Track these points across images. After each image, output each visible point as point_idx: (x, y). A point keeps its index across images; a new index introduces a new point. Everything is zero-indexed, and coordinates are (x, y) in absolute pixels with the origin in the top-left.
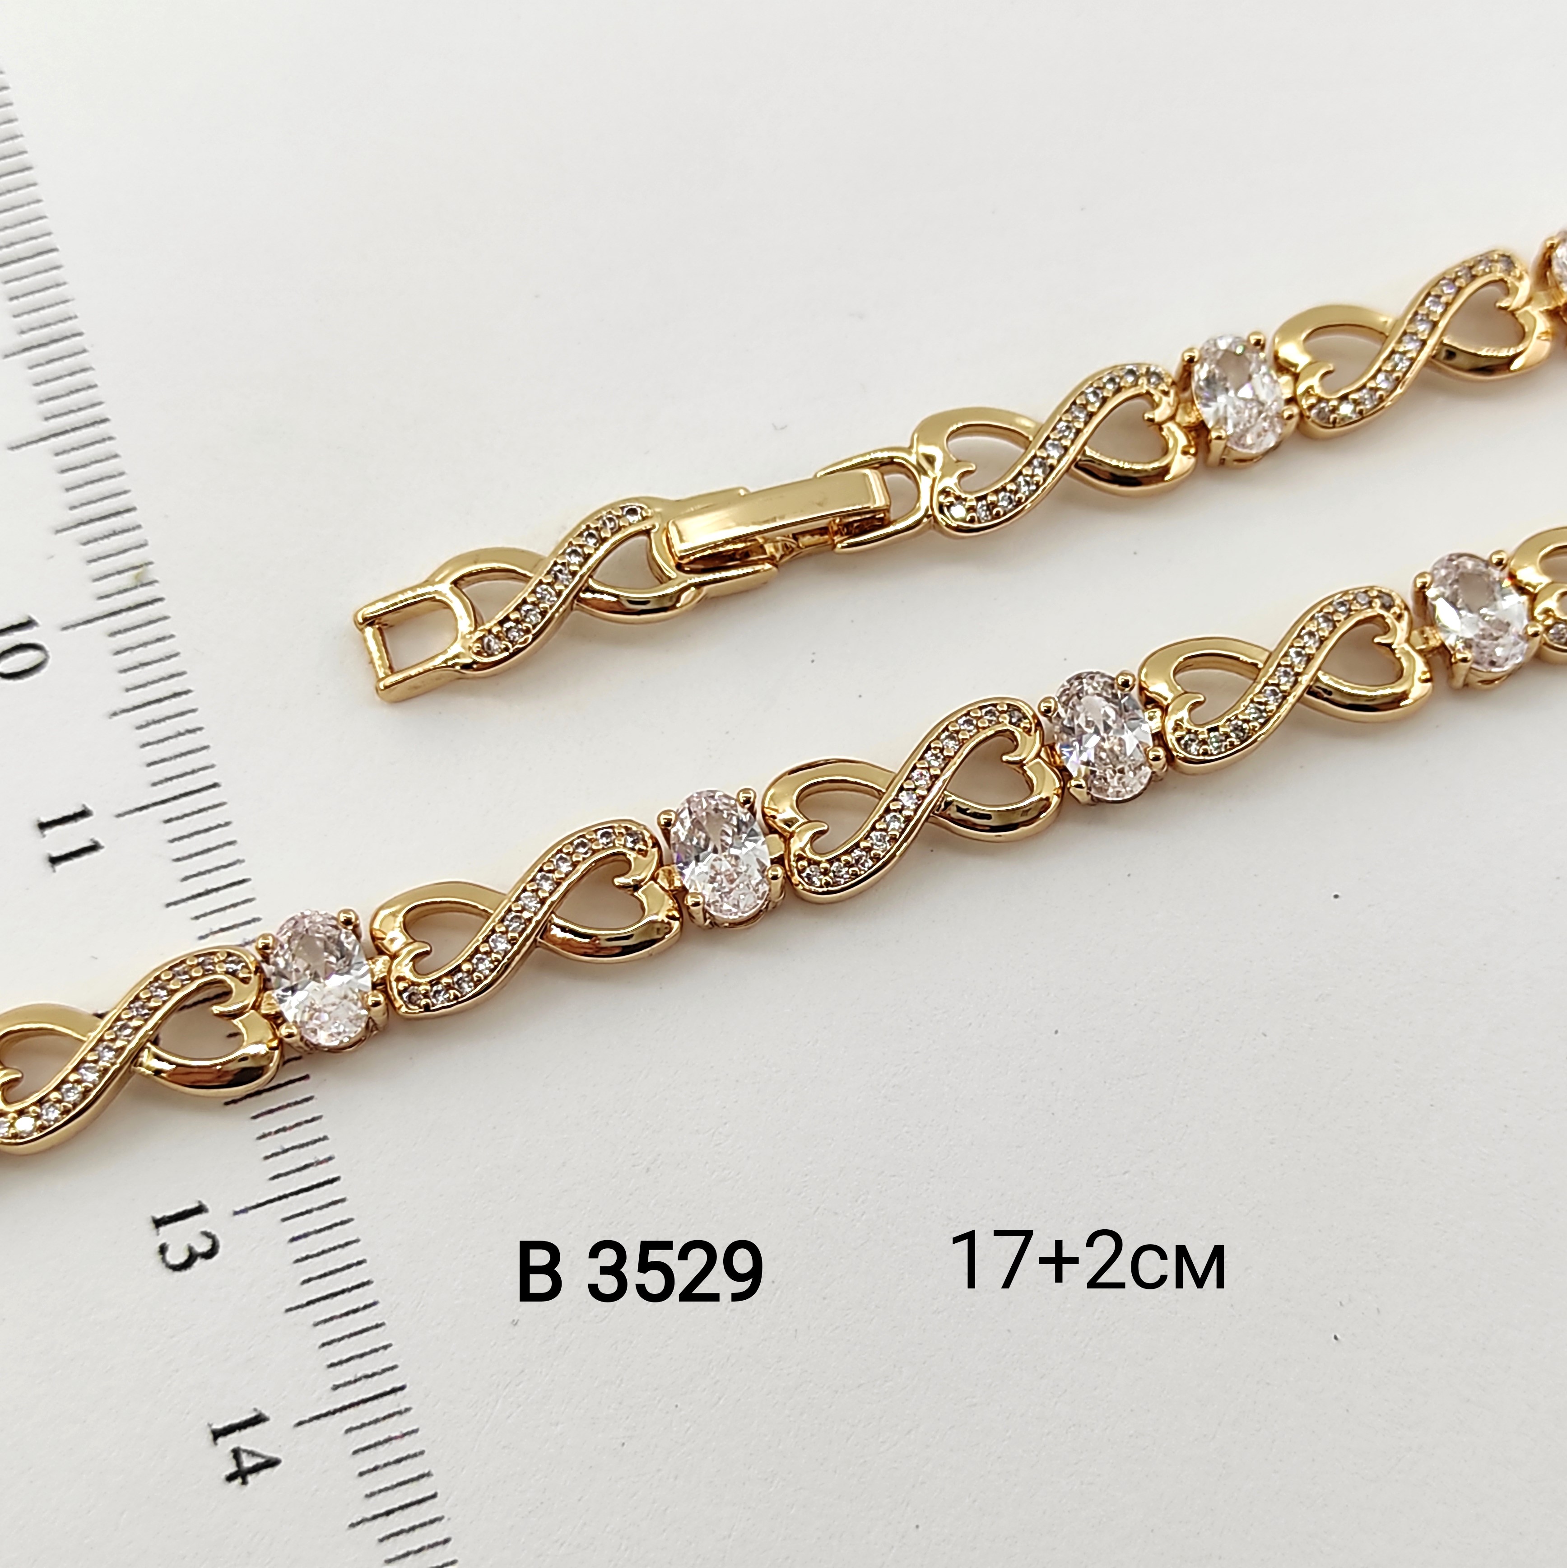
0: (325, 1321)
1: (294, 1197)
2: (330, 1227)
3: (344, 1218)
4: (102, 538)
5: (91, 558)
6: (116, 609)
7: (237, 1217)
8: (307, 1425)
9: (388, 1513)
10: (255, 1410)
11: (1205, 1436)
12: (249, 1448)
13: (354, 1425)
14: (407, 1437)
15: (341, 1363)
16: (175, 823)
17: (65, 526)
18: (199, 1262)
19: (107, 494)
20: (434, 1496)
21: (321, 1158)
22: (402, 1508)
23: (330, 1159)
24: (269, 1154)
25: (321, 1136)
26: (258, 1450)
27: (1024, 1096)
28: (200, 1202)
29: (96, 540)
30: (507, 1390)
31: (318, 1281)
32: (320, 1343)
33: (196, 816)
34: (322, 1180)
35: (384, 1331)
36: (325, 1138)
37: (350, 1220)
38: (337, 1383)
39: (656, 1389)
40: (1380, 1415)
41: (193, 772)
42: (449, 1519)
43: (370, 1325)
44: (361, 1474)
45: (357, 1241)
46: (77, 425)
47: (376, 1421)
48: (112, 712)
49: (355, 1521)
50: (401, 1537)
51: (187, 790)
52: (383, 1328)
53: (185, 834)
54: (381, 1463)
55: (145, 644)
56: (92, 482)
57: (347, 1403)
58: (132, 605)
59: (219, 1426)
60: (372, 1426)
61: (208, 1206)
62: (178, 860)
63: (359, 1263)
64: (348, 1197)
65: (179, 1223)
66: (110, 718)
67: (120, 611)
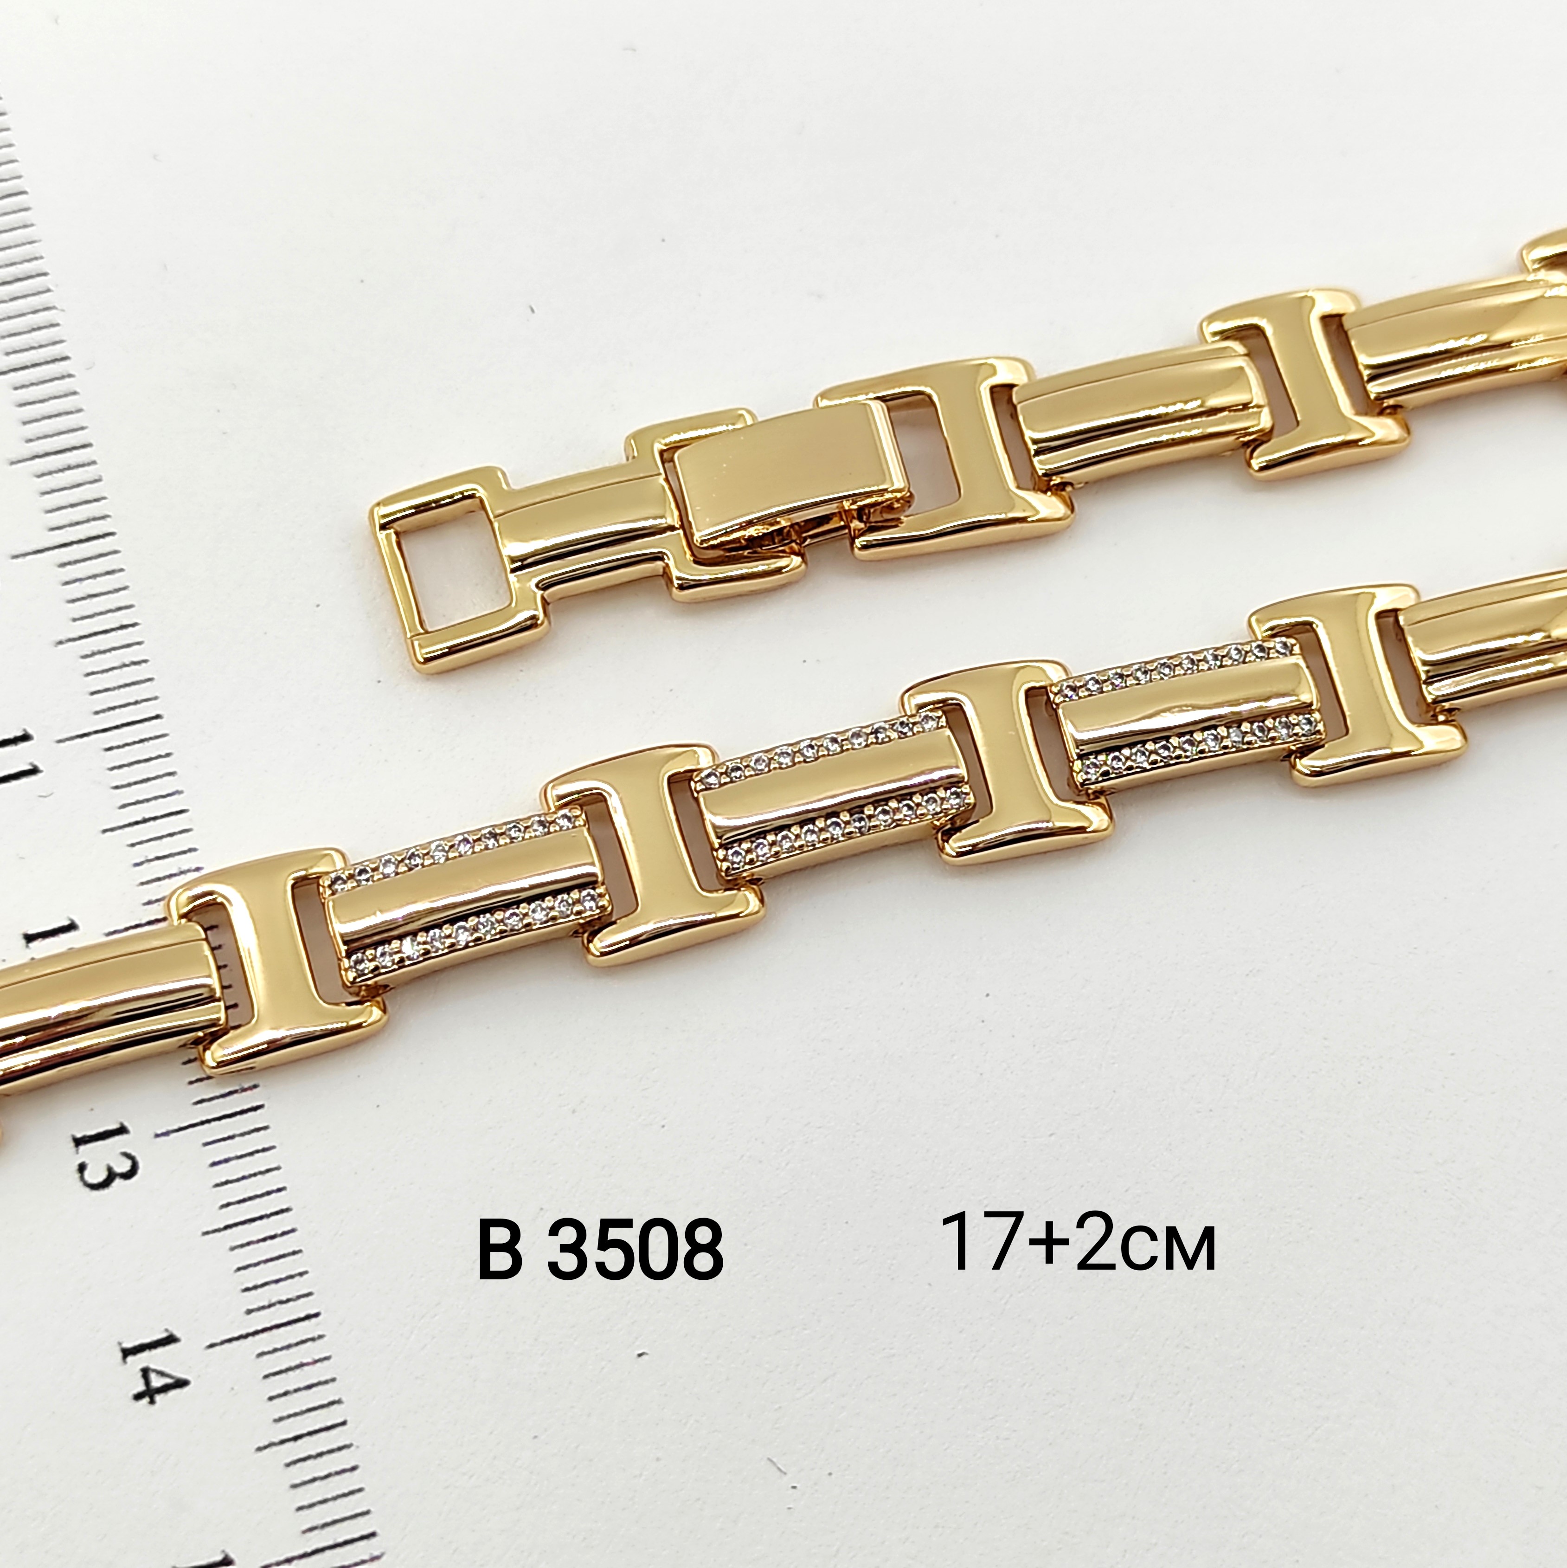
0: (242, 1246)
4: (56, 472)
5: (43, 491)
6: (66, 541)
7: (158, 1139)
8: (217, 1349)
13: (266, 1350)
15: (255, 1287)
17: (20, 458)
19: (64, 429)
20: (344, 1423)
27: (953, 1057)
28: (121, 1123)
29: (50, 473)
32: (235, 1267)
38: (251, 1307)
43: (286, 1252)
44: (271, 1399)
46: (38, 362)
48: (58, 640)
50: (309, 1462)
51: (130, 720)
52: (299, 1255)
54: (291, 1388)
55: (94, 576)
56: (50, 417)
57: (260, 1328)
58: (82, 537)
59: (128, 1345)
60: (284, 1352)
62: (117, 787)
65: (100, 1143)
66: (56, 646)
67: (72, 543)
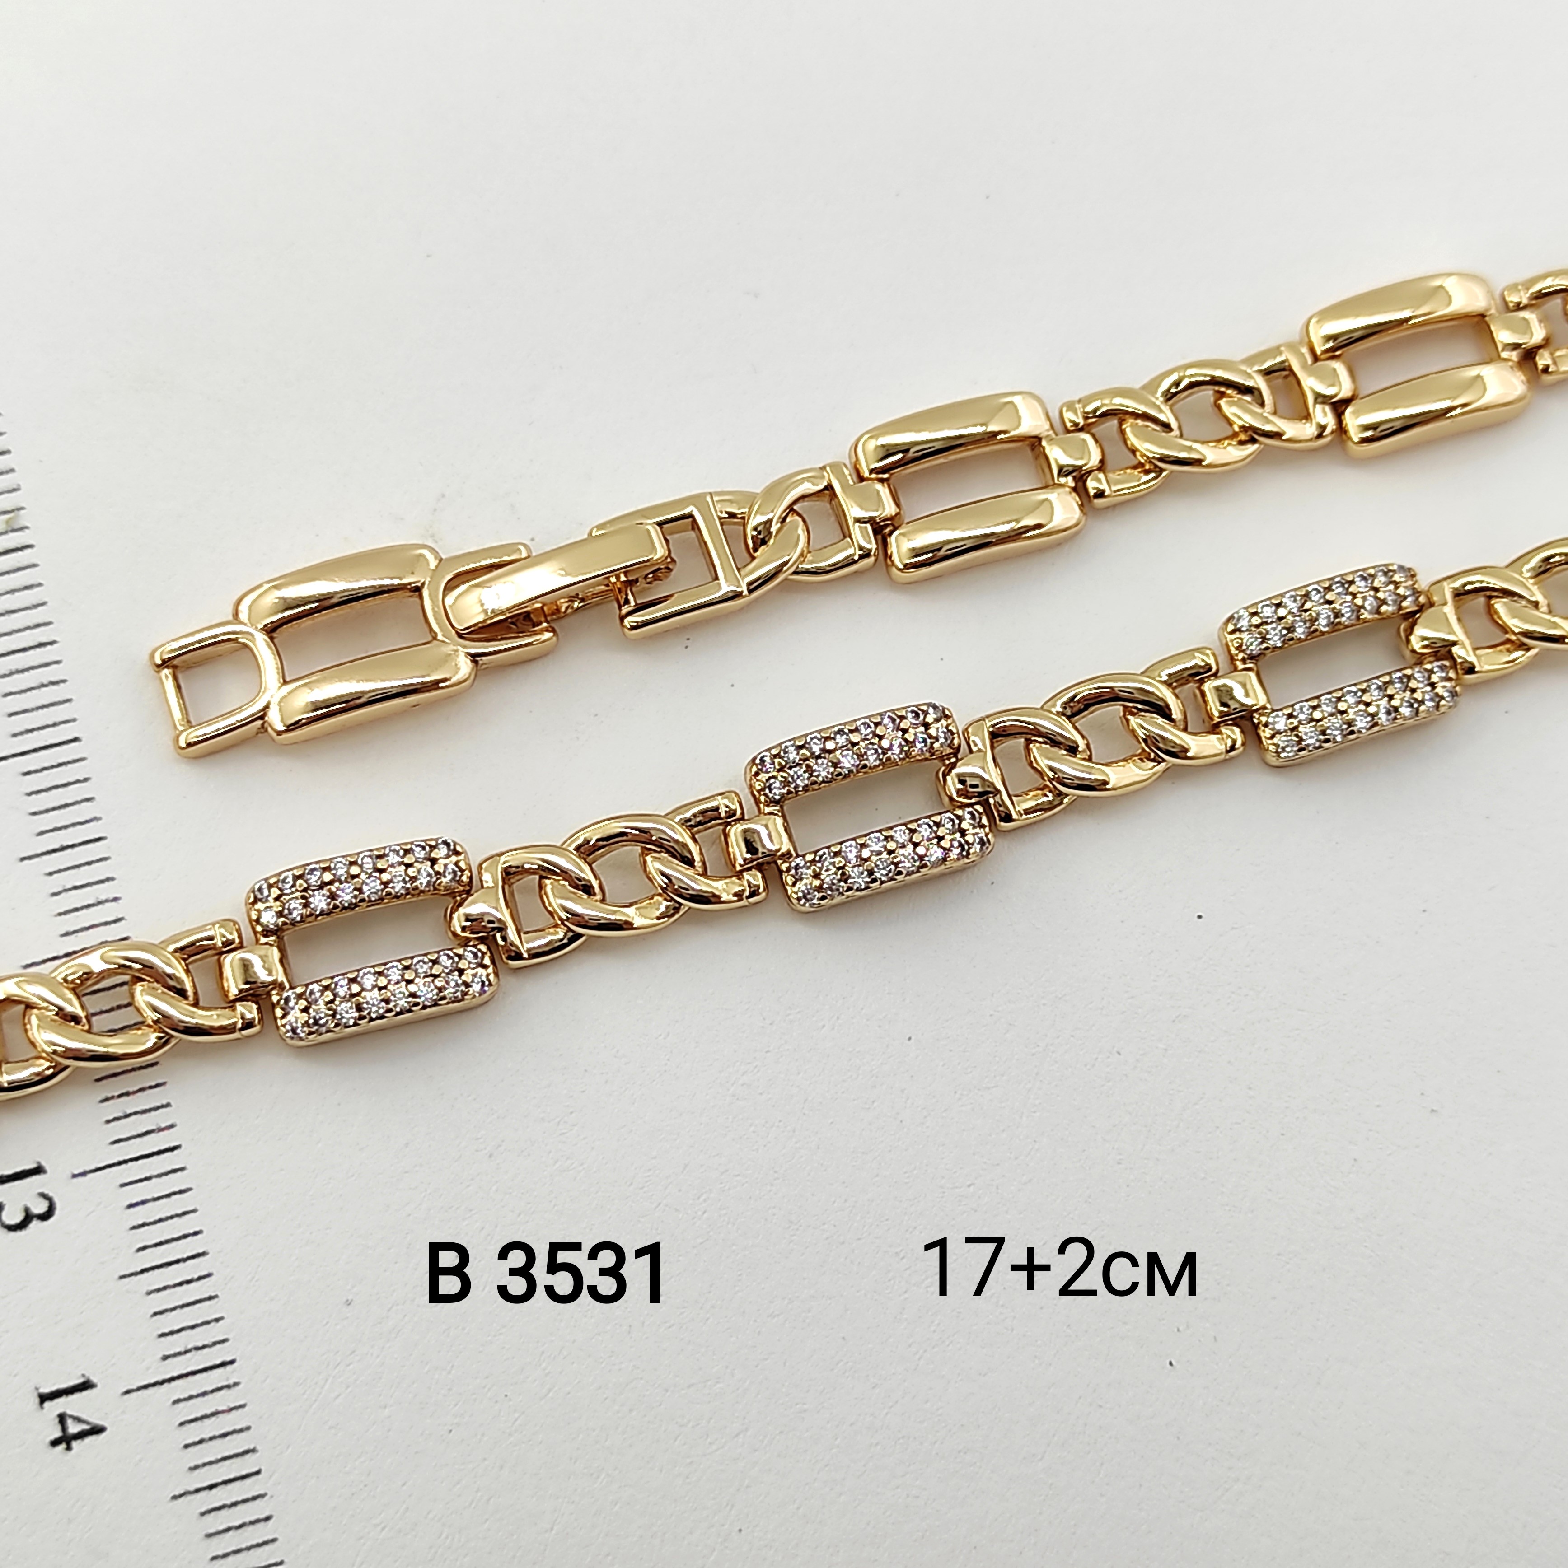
1: (134, 1163)
2: (168, 1196)
3: (183, 1187)
9: (211, 1487)
10: (83, 1375)
11: (1034, 1455)
12: (75, 1414)
14: (234, 1412)
16: (33, 775)
18: (35, 1224)
21: (163, 1125)
22: (225, 1482)
23: (172, 1126)
24: (111, 1117)
25: (164, 1102)
26: (84, 1416)
30: (337, 1371)
31: (153, 1249)
33: (55, 770)
34: (162, 1148)
35: (217, 1303)
36: (168, 1105)
37: (189, 1189)
39: (487, 1377)
40: (1210, 1444)
41: (55, 725)
42: (272, 1497)
45: (194, 1211)
47: (204, 1394)
49: (177, 1493)
53: (44, 787)
61: (47, 1167)
63: (196, 1233)
64: (188, 1166)
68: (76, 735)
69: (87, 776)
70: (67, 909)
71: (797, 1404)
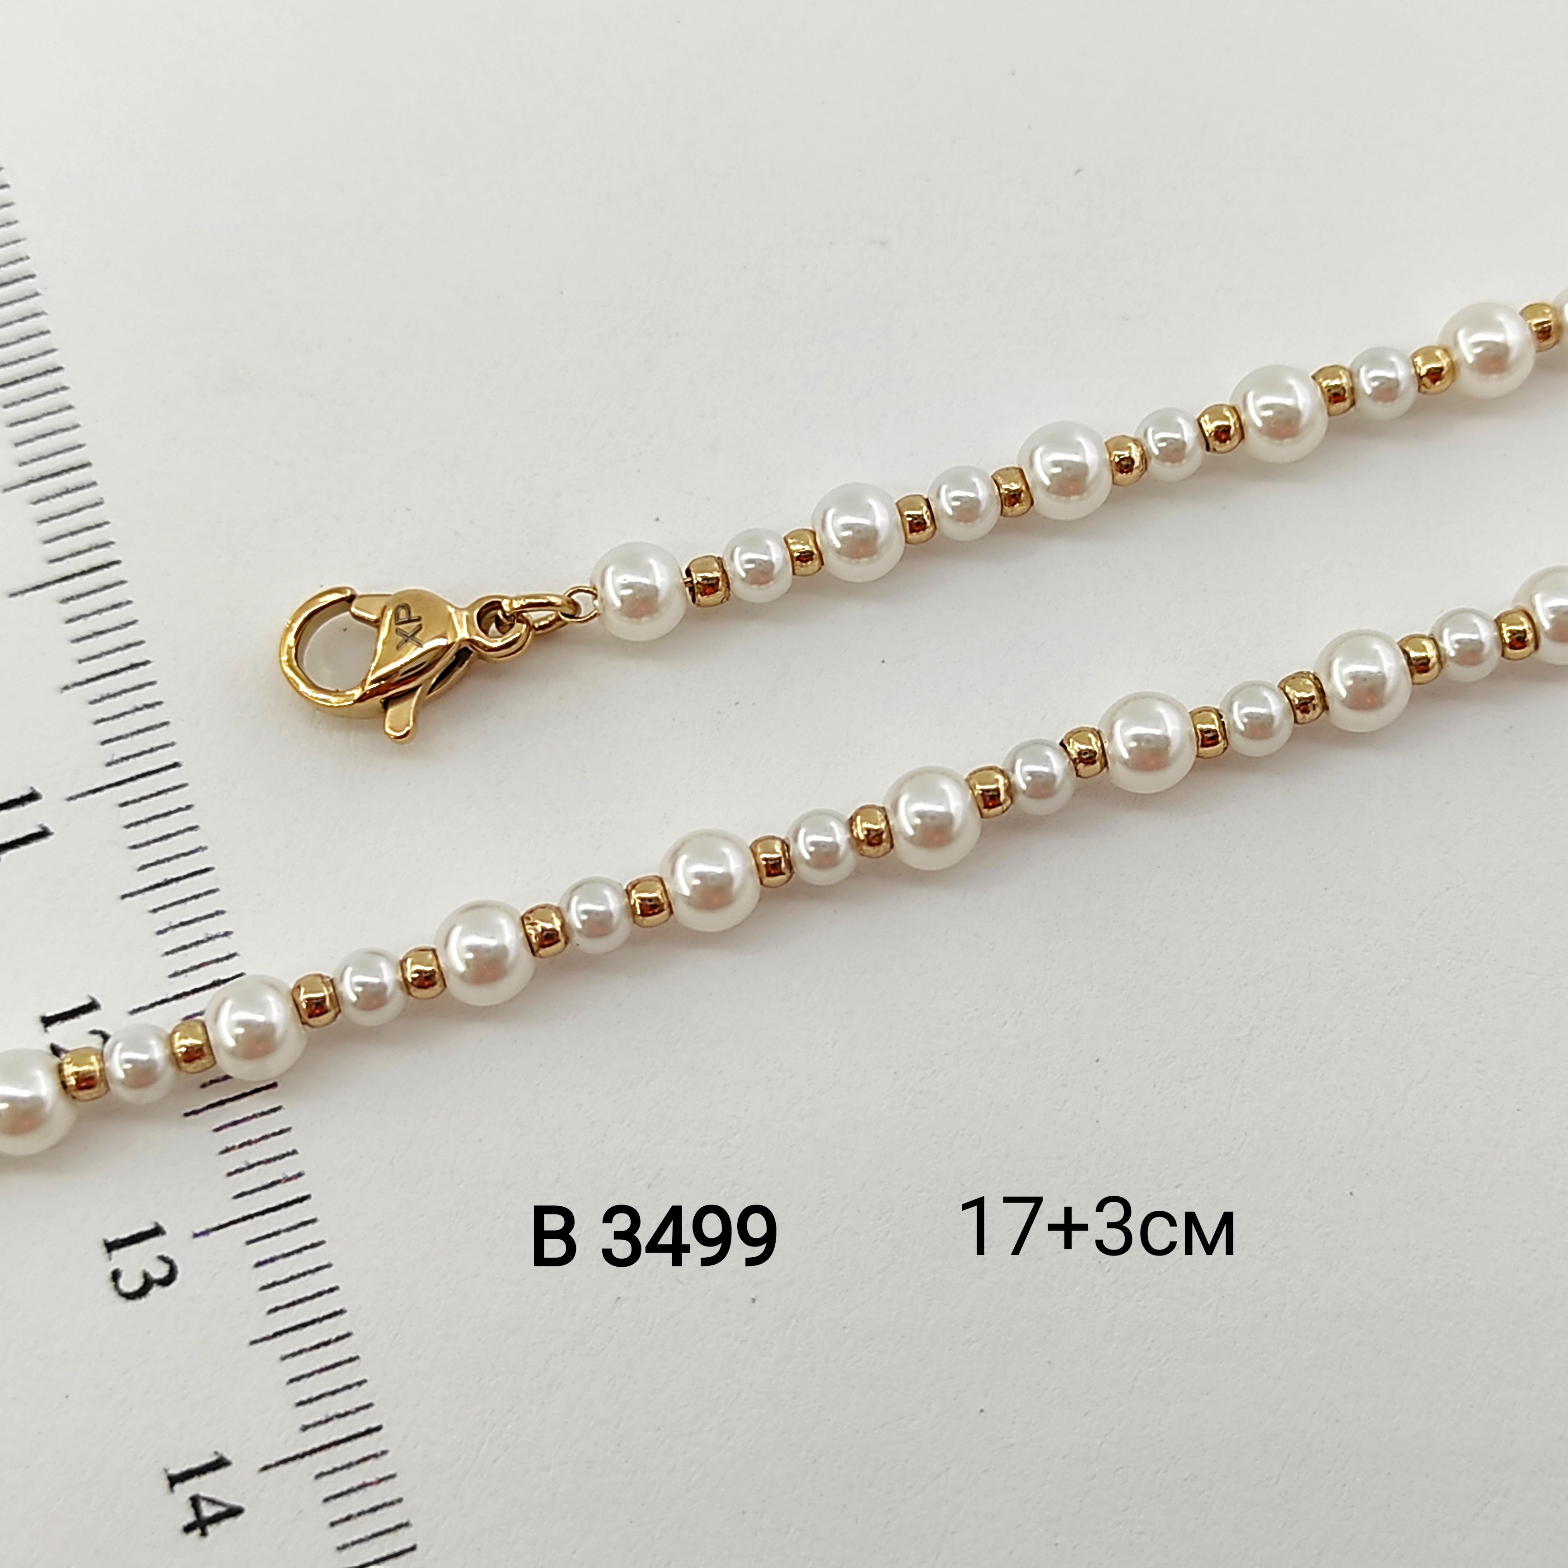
0: (294, 1355)
1: (260, 1217)
2: (299, 1251)
3: (315, 1241)
4: (53, 497)
5: (39, 519)
6: (69, 573)
7: (197, 1239)
8: (272, 1471)
10: (216, 1453)
11: (1268, 1479)
12: (209, 1496)
13: (325, 1470)
14: (383, 1484)
15: (310, 1401)
16: (131, 806)
17: (14, 484)
18: (155, 1290)
19: (59, 449)
20: (413, 1548)
21: (290, 1175)
22: (377, 1562)
23: (300, 1175)
24: (233, 1170)
25: (290, 1150)
26: (219, 1498)
27: (1065, 1102)
28: (156, 1223)
29: (47, 498)
30: (494, 1430)
31: (286, 1310)
32: (287, 1379)
33: (154, 799)
34: (290, 1199)
35: (358, 1365)
36: (294, 1152)
37: (321, 1243)
38: (306, 1423)
39: (659, 1429)
41: (152, 750)
43: (342, 1359)
44: (333, 1524)
45: (328, 1266)
46: (28, 375)
47: (349, 1465)
48: (63, 685)
51: (145, 771)
52: (357, 1362)
53: (142, 818)
54: (353, 1512)
55: (99, 611)
56: (44, 436)
57: (317, 1446)
58: (85, 568)
59: (175, 1471)
60: (345, 1471)
61: (166, 1228)
62: (135, 847)
63: (331, 1290)
64: (319, 1218)
65: (134, 1247)
66: (62, 692)
67: (73, 576)
68: (176, 760)
69: (189, 803)
70: (174, 947)
71: (1002, 1438)
